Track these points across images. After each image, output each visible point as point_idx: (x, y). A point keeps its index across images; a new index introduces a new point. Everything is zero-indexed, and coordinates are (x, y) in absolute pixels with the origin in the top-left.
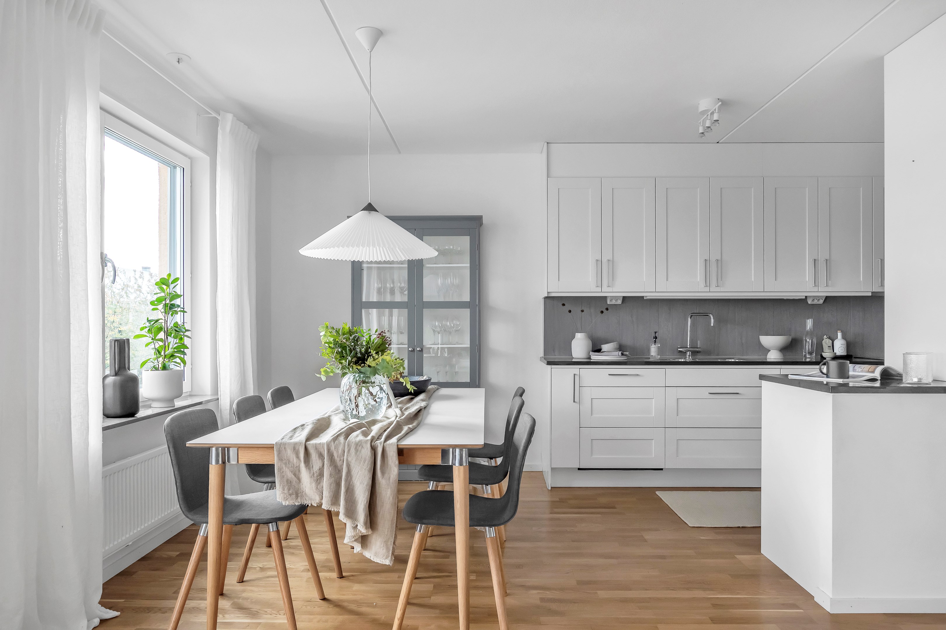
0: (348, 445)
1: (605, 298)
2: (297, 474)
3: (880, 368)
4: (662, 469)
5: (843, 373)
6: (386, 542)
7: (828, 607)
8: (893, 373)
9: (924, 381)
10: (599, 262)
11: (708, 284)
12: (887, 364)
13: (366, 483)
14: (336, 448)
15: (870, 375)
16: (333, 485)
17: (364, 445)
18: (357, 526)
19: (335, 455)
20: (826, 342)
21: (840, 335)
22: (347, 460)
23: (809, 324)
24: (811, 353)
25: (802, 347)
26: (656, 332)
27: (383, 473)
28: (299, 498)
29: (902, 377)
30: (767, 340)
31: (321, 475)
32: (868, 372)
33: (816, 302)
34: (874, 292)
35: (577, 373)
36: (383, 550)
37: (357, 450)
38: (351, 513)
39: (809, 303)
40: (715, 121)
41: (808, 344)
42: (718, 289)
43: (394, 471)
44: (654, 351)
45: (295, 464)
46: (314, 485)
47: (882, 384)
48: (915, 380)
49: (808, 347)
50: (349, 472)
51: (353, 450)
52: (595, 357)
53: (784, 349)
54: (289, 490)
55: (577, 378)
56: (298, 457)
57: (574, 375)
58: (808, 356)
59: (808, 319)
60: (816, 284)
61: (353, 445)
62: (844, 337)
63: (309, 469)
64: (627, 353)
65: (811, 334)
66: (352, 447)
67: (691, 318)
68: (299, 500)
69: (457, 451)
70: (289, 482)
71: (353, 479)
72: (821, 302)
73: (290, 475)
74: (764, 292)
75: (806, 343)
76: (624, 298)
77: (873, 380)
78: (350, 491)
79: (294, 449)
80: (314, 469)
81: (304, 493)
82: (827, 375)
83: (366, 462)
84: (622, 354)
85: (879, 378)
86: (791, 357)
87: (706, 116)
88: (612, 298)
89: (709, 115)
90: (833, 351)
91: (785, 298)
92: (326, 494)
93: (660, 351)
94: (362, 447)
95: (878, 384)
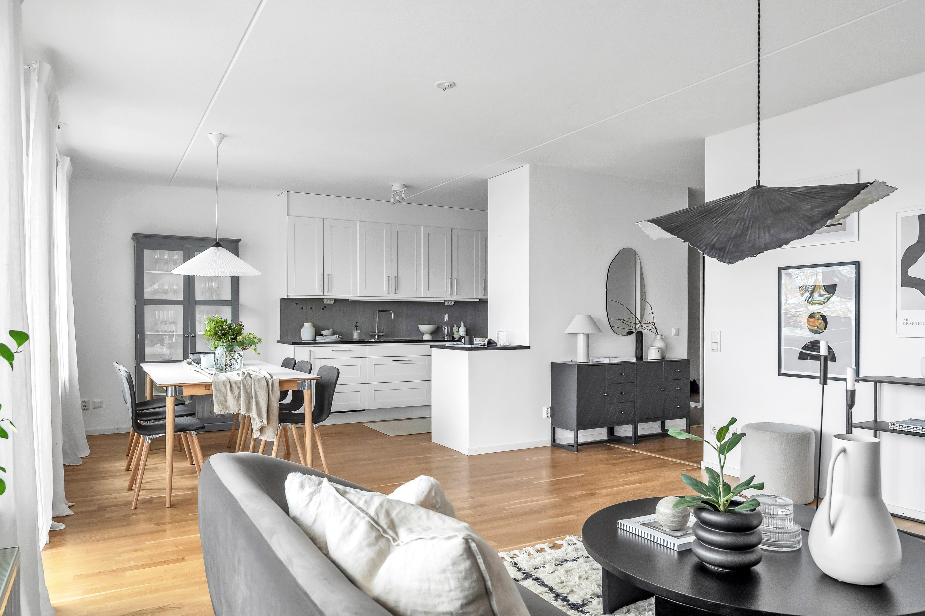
0: (254, 381)
1: (323, 299)
2: (225, 397)
3: (487, 340)
4: (364, 410)
5: (471, 342)
6: (274, 430)
7: (467, 453)
8: (493, 342)
9: (505, 345)
10: (322, 275)
11: (390, 292)
12: (489, 338)
13: (265, 399)
14: (247, 382)
15: (483, 343)
16: (247, 402)
17: (262, 380)
18: (263, 421)
19: (247, 386)
20: (455, 328)
21: (462, 324)
22: (254, 388)
23: (446, 317)
24: (447, 335)
25: (442, 332)
26: (357, 323)
27: (273, 394)
28: (227, 410)
29: (496, 344)
30: (423, 328)
31: (239, 397)
32: (482, 342)
33: (449, 304)
34: (481, 299)
35: (312, 350)
36: (272, 434)
37: (259, 383)
38: (259, 414)
39: (446, 304)
40: (402, 198)
41: (446, 329)
42: (396, 295)
43: (278, 393)
44: (356, 335)
45: (224, 392)
46: (236, 402)
47: (487, 346)
48: (502, 344)
49: (446, 331)
50: (256, 394)
51: (256, 383)
52: (319, 339)
53: (433, 333)
54: (222, 406)
55: (312, 353)
56: (226, 388)
57: (310, 351)
58: (445, 337)
59: (445, 314)
60: (450, 293)
61: (256, 380)
62: (464, 326)
63: (233, 394)
64: (341, 336)
65: (447, 323)
66: (256, 381)
67: (378, 313)
68: (227, 411)
69: (306, 381)
70: (221, 402)
71: (258, 397)
72: (453, 304)
73: (222, 398)
74: (422, 297)
75: (444, 329)
76: (336, 300)
77: (484, 345)
78: (257, 403)
79: (224, 384)
80: (235, 394)
81: (229, 407)
82: (464, 343)
83: (265, 389)
84: (339, 337)
85: (487, 345)
86: (436, 338)
87: (396, 192)
88: (327, 300)
89: (398, 193)
90: (459, 334)
91: (433, 301)
92: (243, 406)
93: (360, 335)
94: (261, 381)
95: (486, 346)
